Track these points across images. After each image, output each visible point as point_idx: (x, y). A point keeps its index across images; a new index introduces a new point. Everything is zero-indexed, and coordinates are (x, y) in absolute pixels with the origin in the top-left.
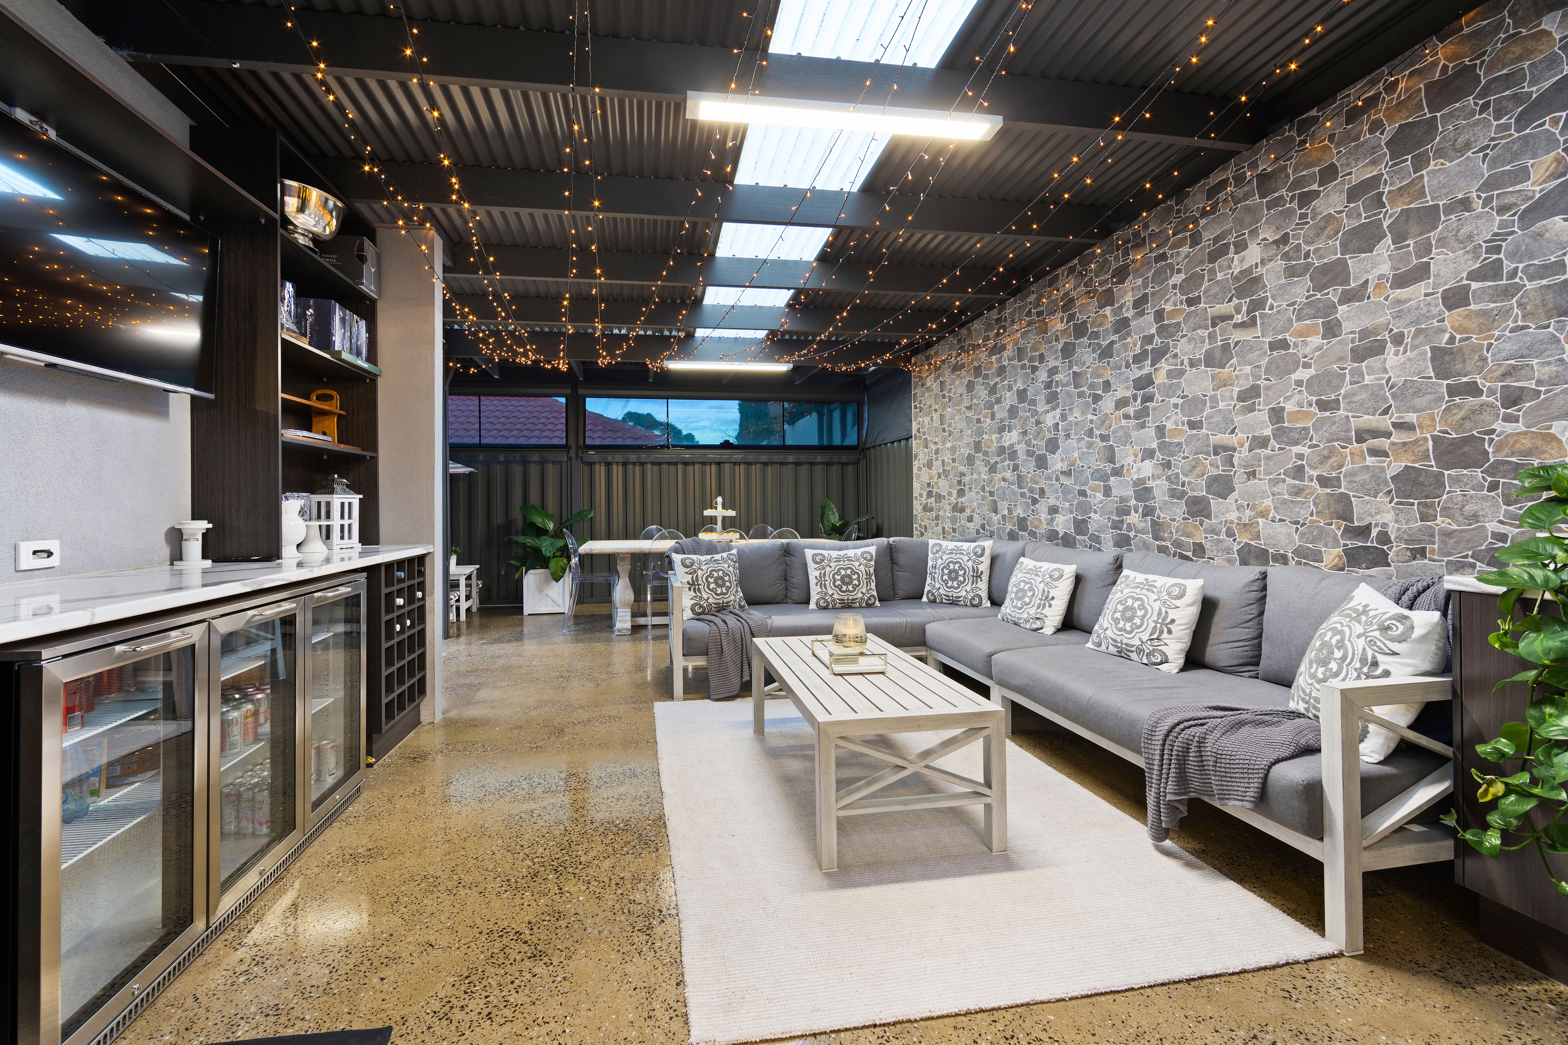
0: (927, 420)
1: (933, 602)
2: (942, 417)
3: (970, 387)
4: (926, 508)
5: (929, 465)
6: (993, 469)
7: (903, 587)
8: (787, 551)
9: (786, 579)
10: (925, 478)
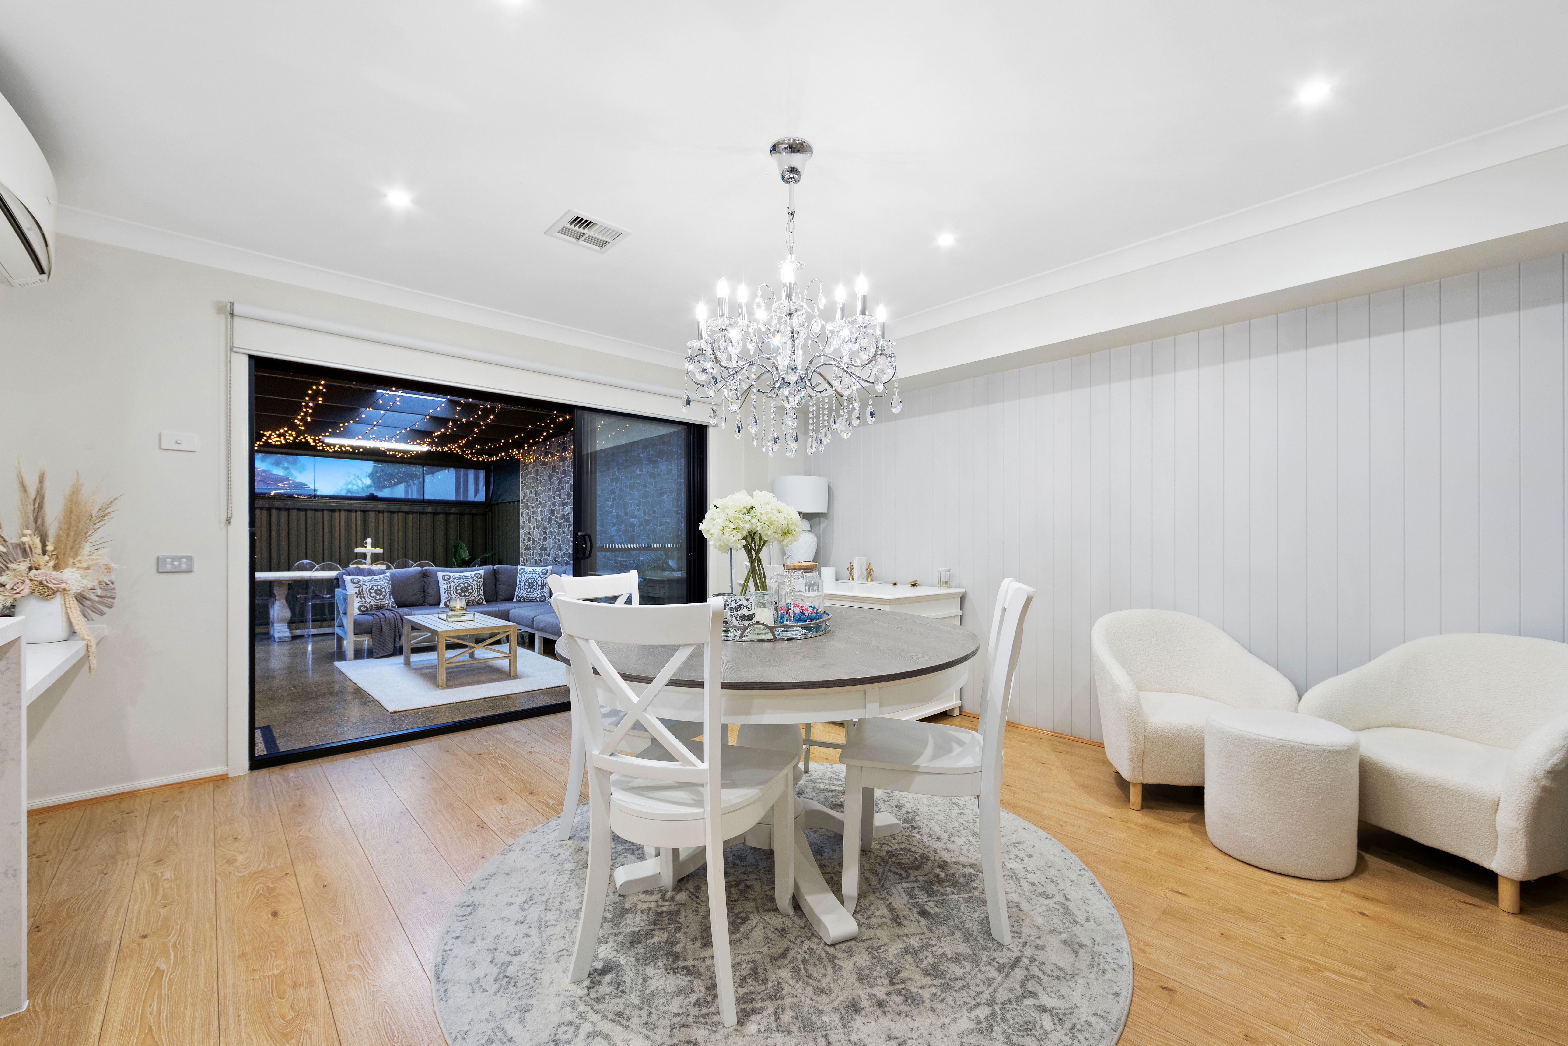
0: (528, 491)
1: (519, 601)
2: (536, 491)
3: (550, 477)
4: (527, 548)
5: (529, 520)
6: (560, 526)
7: (502, 594)
8: (425, 575)
9: (424, 591)
10: (527, 529)
